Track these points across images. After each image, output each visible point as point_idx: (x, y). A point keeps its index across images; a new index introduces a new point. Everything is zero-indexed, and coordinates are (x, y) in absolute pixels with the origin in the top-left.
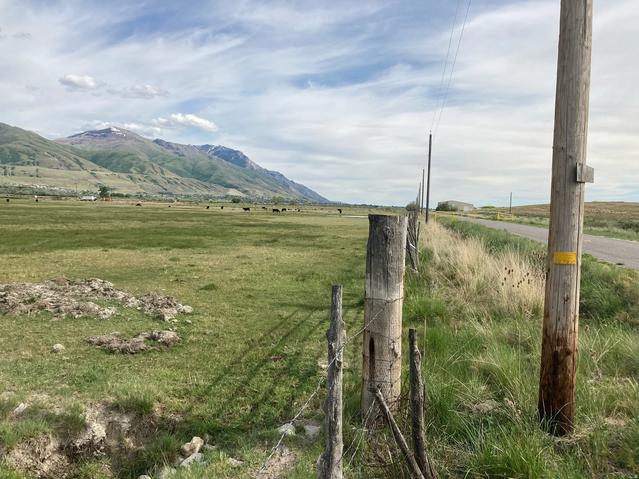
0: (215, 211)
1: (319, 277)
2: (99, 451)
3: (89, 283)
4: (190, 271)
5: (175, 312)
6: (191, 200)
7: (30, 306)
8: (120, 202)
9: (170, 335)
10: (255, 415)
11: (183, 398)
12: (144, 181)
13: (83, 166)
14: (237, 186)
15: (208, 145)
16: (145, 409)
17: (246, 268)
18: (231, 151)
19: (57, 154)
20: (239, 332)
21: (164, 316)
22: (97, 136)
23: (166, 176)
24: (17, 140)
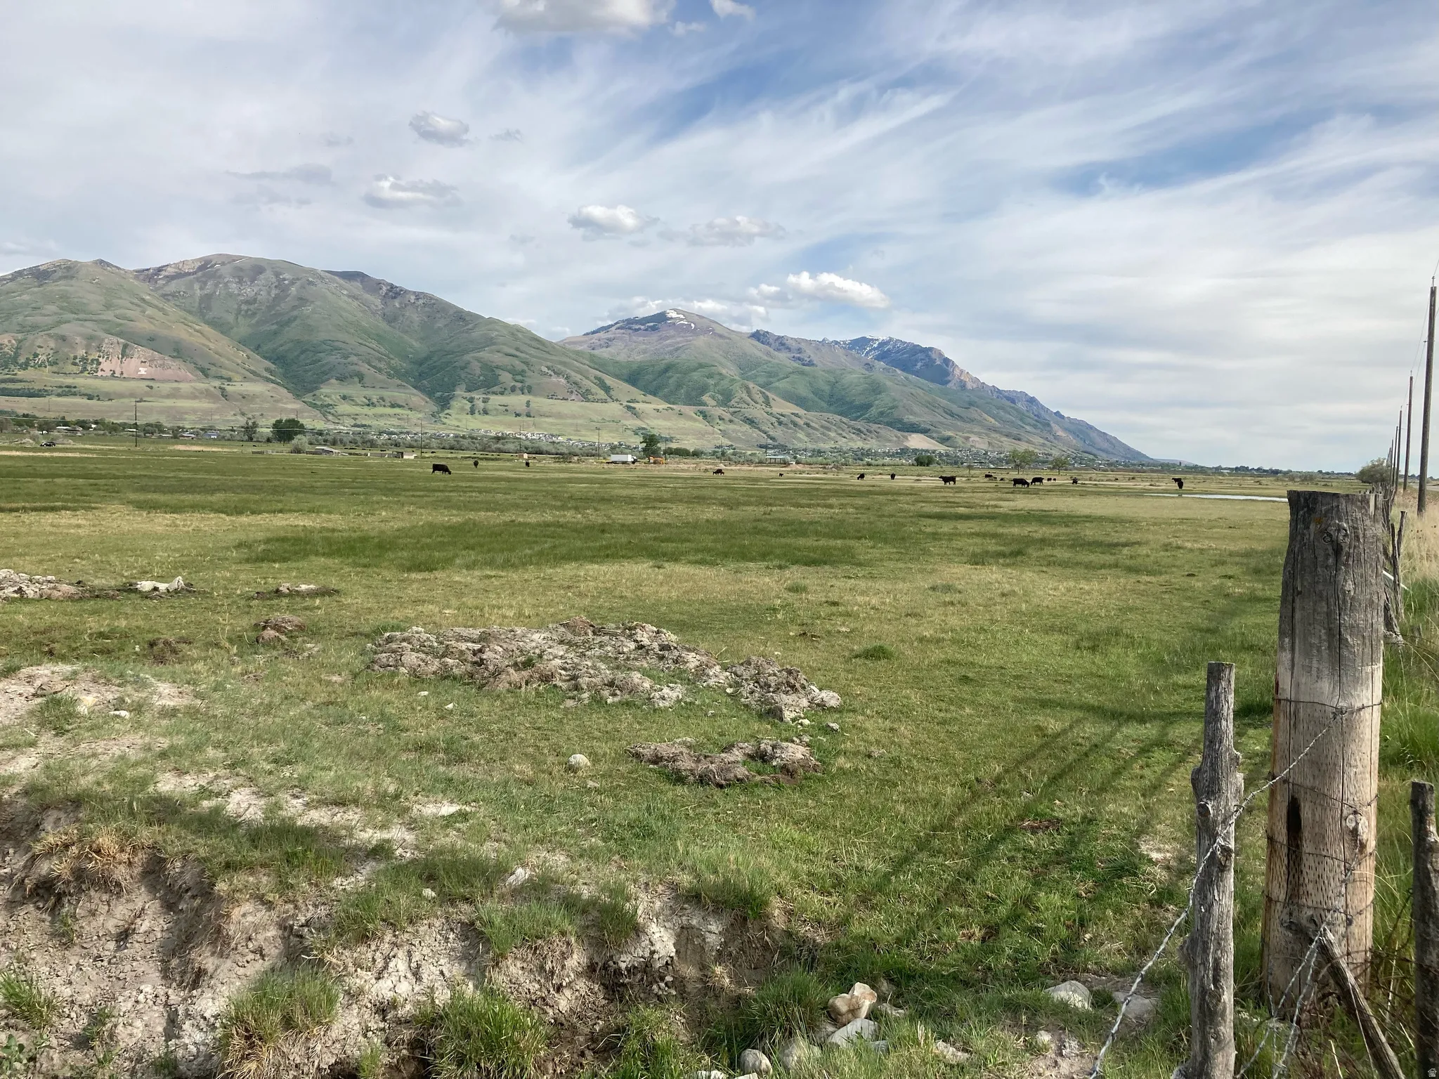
0: (878, 483)
1: (1132, 643)
2: (662, 985)
3: (630, 632)
4: (830, 617)
5: (804, 702)
6: (824, 461)
7: (525, 674)
8: (682, 466)
9: (795, 752)
10: (992, 952)
11: (830, 894)
12: (731, 421)
13: (612, 393)
14: (929, 427)
15: (864, 338)
16: (752, 909)
17: (953, 614)
18: (916, 350)
19: (563, 369)
20: (946, 760)
21: (781, 711)
22: (640, 329)
23: (775, 410)
24: (494, 344)
